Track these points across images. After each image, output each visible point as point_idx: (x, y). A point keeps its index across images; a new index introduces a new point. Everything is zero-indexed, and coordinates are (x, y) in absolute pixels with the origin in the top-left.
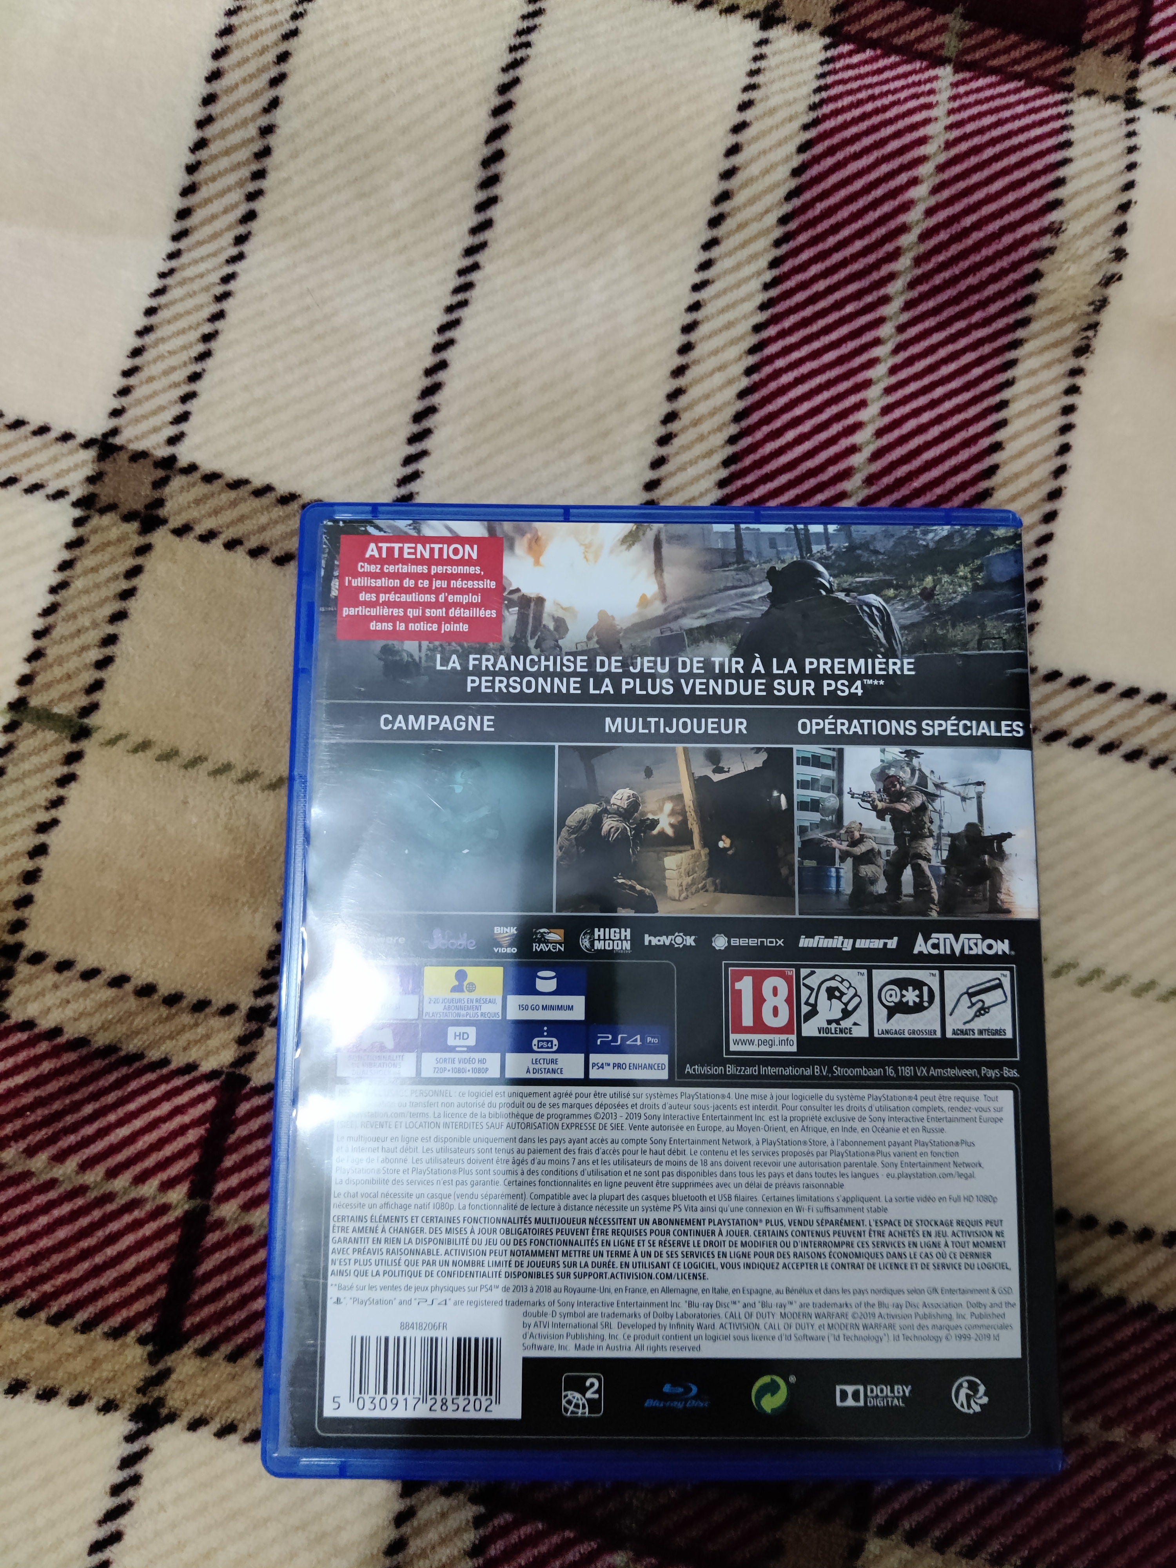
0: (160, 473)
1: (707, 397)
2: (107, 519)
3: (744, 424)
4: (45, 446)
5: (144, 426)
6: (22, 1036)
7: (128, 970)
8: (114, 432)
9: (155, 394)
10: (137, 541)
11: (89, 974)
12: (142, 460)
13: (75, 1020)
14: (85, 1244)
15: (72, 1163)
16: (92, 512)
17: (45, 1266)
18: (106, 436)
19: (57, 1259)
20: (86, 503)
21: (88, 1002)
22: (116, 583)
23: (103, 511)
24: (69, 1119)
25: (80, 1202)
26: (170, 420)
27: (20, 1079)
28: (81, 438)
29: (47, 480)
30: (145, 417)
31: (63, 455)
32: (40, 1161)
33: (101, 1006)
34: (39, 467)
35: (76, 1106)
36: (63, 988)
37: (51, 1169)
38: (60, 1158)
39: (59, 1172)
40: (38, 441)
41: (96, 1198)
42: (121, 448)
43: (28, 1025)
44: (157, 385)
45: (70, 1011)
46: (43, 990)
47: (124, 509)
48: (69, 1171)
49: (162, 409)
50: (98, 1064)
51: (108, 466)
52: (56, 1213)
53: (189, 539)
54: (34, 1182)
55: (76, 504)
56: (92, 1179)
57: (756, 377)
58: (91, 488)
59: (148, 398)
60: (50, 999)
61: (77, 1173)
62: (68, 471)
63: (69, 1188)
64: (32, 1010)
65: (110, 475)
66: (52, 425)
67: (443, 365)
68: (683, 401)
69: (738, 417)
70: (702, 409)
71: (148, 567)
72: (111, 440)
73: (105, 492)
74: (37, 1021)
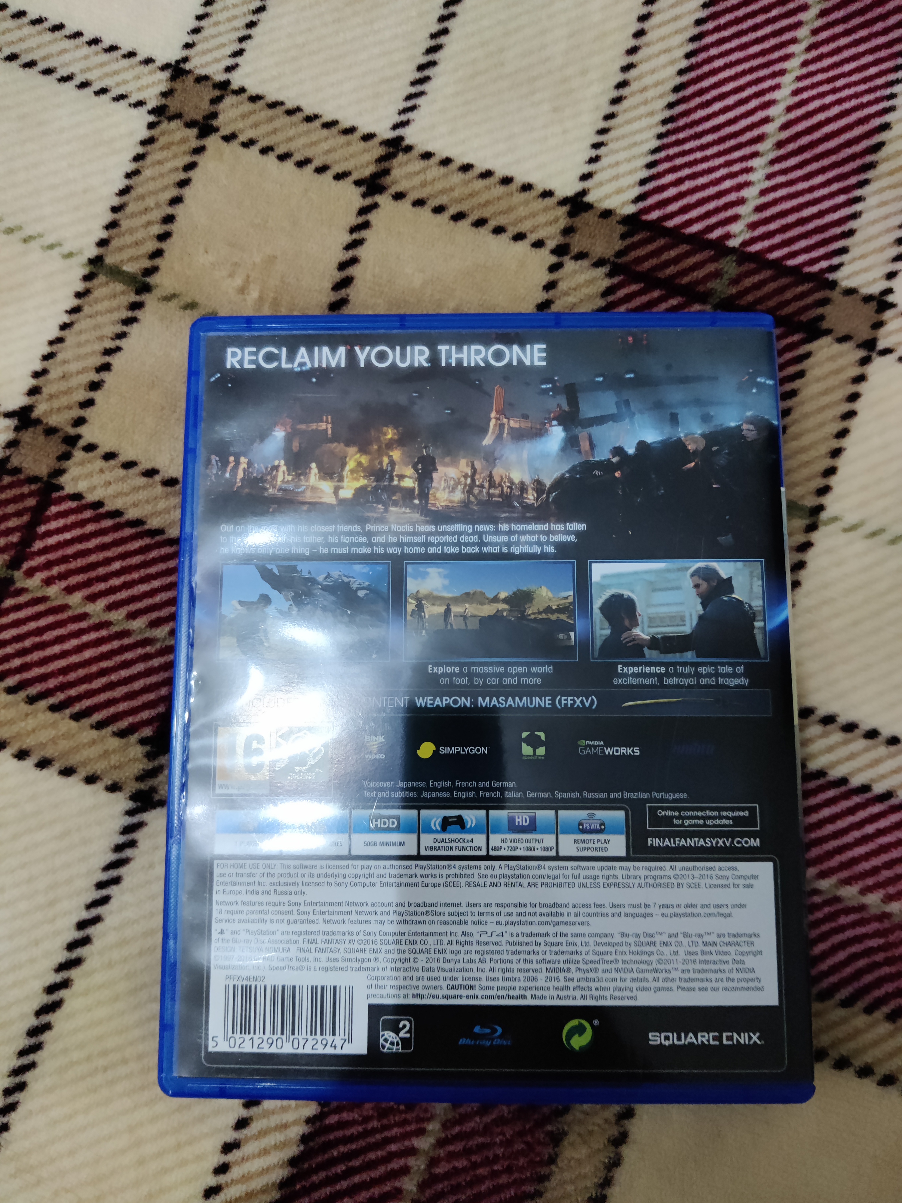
0: (217, 93)
1: (653, 72)
2: (175, 124)
3: (680, 95)
4: (132, 67)
5: (208, 58)
6: (72, 504)
7: (157, 466)
8: (185, 60)
9: (220, 34)
10: (195, 143)
11: (129, 465)
12: (203, 82)
13: (114, 497)
14: (105, 664)
15: (101, 603)
16: (163, 118)
17: (72, 676)
18: (178, 62)
19: (81, 672)
20: (159, 111)
21: (125, 485)
22: (176, 174)
23: (170, 119)
24: (101, 571)
25: (104, 633)
26: (229, 53)
27: (68, 536)
28: (159, 63)
29: (131, 92)
30: (210, 51)
31: (144, 74)
32: (76, 598)
33: (134, 489)
34: (125, 82)
35: (108, 561)
36: (107, 473)
37: (85, 605)
38: (92, 598)
39: (90, 608)
40: (126, 62)
41: (116, 632)
42: (189, 72)
43: (77, 497)
44: (222, 28)
45: (111, 490)
46: (92, 472)
47: (187, 118)
48: (98, 608)
49: (224, 45)
50: (128, 532)
51: (178, 85)
52: (85, 638)
53: (235, 145)
54: (70, 613)
55: (150, 112)
56: (115, 618)
57: (693, 60)
58: (164, 101)
59: (213, 37)
60: (97, 480)
61: (104, 611)
62: (148, 86)
63: (97, 621)
64: (81, 487)
65: (179, 91)
66: (138, 51)
67: (445, 32)
68: (633, 73)
69: (677, 89)
70: (648, 80)
71: (201, 164)
72: (182, 65)
73: (174, 104)
74: (84, 495)
